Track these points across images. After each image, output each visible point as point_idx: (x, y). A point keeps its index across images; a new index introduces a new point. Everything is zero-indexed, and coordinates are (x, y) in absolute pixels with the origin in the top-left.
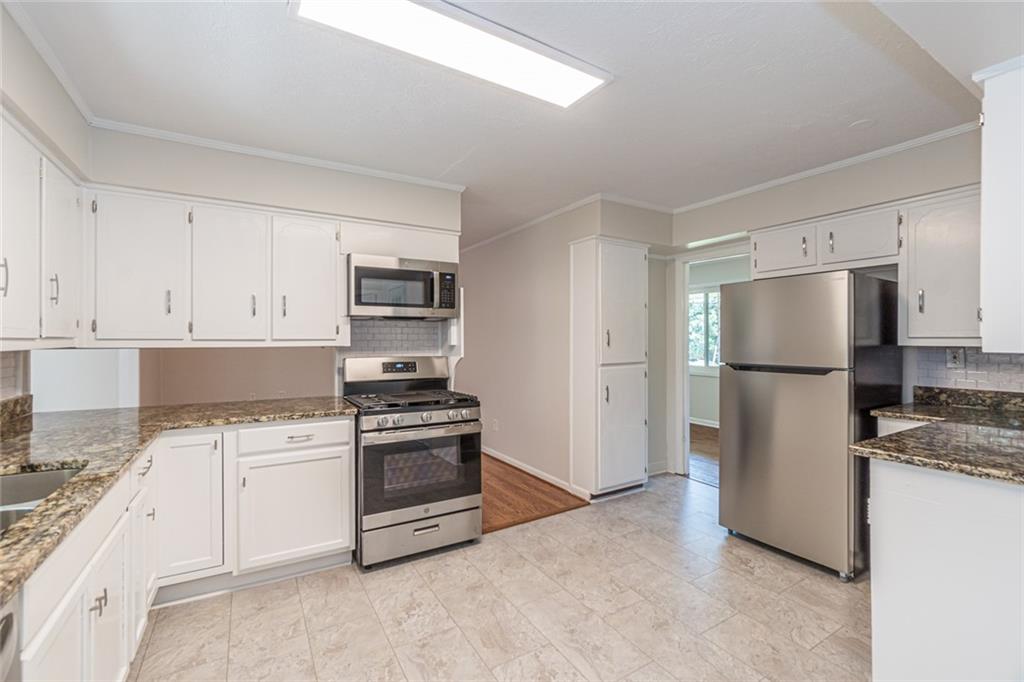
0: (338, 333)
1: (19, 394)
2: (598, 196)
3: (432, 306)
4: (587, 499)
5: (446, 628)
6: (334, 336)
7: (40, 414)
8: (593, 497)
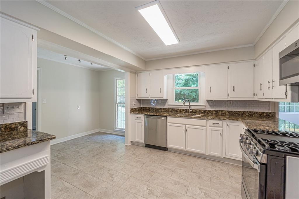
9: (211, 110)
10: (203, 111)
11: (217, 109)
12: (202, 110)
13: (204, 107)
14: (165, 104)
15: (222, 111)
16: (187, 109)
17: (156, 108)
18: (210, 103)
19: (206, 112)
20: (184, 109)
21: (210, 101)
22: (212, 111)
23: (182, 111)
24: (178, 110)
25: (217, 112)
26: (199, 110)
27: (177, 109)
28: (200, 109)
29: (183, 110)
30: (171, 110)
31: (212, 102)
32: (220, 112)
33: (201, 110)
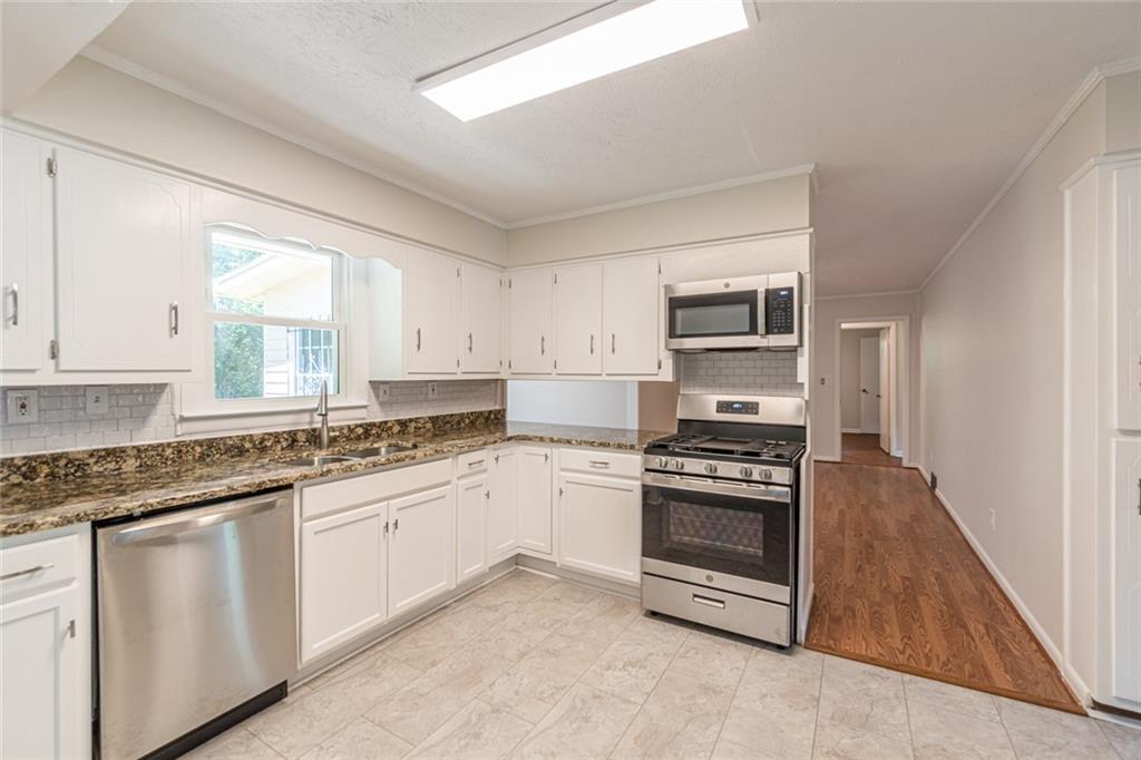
0: (660, 367)
1: (498, 407)
2: (1095, 76)
3: (756, 333)
4: (1084, 703)
5: (632, 699)
6: (655, 371)
7: (512, 422)
8: (1098, 706)
9: (386, 422)
10: (360, 431)
11: (403, 416)
12: (361, 426)
13: (362, 413)
14: (144, 418)
15: (416, 420)
16: (295, 432)
17: (56, 458)
18: (381, 392)
19: (374, 432)
20: (279, 430)
21: (381, 386)
22: (390, 424)
23: (269, 444)
24: (248, 445)
25: (403, 424)
26: (349, 426)
27: (243, 438)
28: (350, 423)
29: (277, 437)
30: (198, 449)
31: (386, 387)
32: (413, 424)
33: (357, 426)
